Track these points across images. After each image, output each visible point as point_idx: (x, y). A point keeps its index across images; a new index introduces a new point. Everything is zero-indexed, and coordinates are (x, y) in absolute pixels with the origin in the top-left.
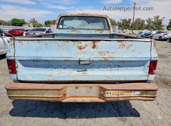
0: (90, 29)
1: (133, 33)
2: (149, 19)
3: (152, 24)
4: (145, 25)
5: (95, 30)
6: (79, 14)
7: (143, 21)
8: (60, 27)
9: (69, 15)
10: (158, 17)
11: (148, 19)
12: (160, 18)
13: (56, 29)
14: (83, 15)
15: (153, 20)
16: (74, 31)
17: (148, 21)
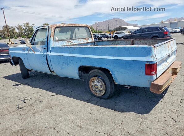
0: (80, 39)
1: (12, 43)
2: (19, 25)
3: (24, 31)
4: (16, 33)
5: (83, 39)
6: (69, 24)
7: (13, 29)
8: (56, 39)
9: (62, 25)
10: (28, 24)
11: (18, 27)
12: (30, 25)
13: (53, 42)
14: (73, 25)
15: (24, 27)
16: (69, 42)
17: (18, 29)
